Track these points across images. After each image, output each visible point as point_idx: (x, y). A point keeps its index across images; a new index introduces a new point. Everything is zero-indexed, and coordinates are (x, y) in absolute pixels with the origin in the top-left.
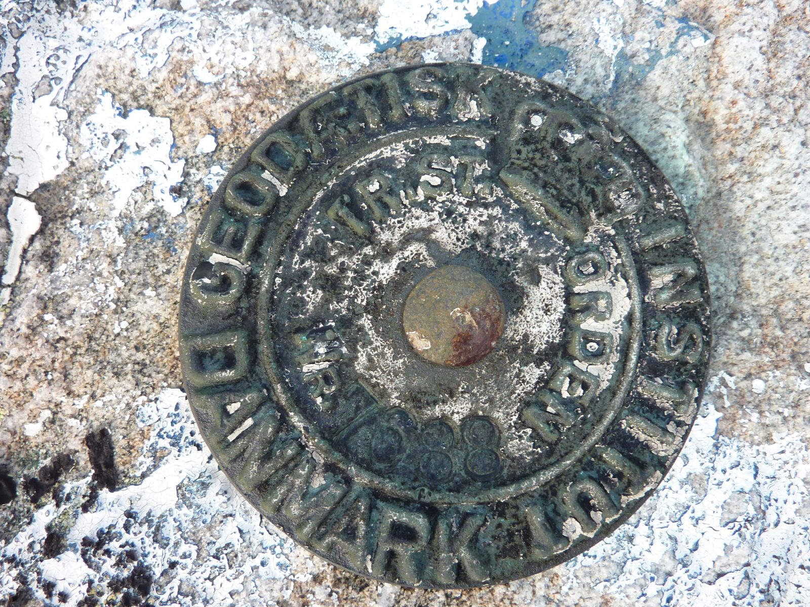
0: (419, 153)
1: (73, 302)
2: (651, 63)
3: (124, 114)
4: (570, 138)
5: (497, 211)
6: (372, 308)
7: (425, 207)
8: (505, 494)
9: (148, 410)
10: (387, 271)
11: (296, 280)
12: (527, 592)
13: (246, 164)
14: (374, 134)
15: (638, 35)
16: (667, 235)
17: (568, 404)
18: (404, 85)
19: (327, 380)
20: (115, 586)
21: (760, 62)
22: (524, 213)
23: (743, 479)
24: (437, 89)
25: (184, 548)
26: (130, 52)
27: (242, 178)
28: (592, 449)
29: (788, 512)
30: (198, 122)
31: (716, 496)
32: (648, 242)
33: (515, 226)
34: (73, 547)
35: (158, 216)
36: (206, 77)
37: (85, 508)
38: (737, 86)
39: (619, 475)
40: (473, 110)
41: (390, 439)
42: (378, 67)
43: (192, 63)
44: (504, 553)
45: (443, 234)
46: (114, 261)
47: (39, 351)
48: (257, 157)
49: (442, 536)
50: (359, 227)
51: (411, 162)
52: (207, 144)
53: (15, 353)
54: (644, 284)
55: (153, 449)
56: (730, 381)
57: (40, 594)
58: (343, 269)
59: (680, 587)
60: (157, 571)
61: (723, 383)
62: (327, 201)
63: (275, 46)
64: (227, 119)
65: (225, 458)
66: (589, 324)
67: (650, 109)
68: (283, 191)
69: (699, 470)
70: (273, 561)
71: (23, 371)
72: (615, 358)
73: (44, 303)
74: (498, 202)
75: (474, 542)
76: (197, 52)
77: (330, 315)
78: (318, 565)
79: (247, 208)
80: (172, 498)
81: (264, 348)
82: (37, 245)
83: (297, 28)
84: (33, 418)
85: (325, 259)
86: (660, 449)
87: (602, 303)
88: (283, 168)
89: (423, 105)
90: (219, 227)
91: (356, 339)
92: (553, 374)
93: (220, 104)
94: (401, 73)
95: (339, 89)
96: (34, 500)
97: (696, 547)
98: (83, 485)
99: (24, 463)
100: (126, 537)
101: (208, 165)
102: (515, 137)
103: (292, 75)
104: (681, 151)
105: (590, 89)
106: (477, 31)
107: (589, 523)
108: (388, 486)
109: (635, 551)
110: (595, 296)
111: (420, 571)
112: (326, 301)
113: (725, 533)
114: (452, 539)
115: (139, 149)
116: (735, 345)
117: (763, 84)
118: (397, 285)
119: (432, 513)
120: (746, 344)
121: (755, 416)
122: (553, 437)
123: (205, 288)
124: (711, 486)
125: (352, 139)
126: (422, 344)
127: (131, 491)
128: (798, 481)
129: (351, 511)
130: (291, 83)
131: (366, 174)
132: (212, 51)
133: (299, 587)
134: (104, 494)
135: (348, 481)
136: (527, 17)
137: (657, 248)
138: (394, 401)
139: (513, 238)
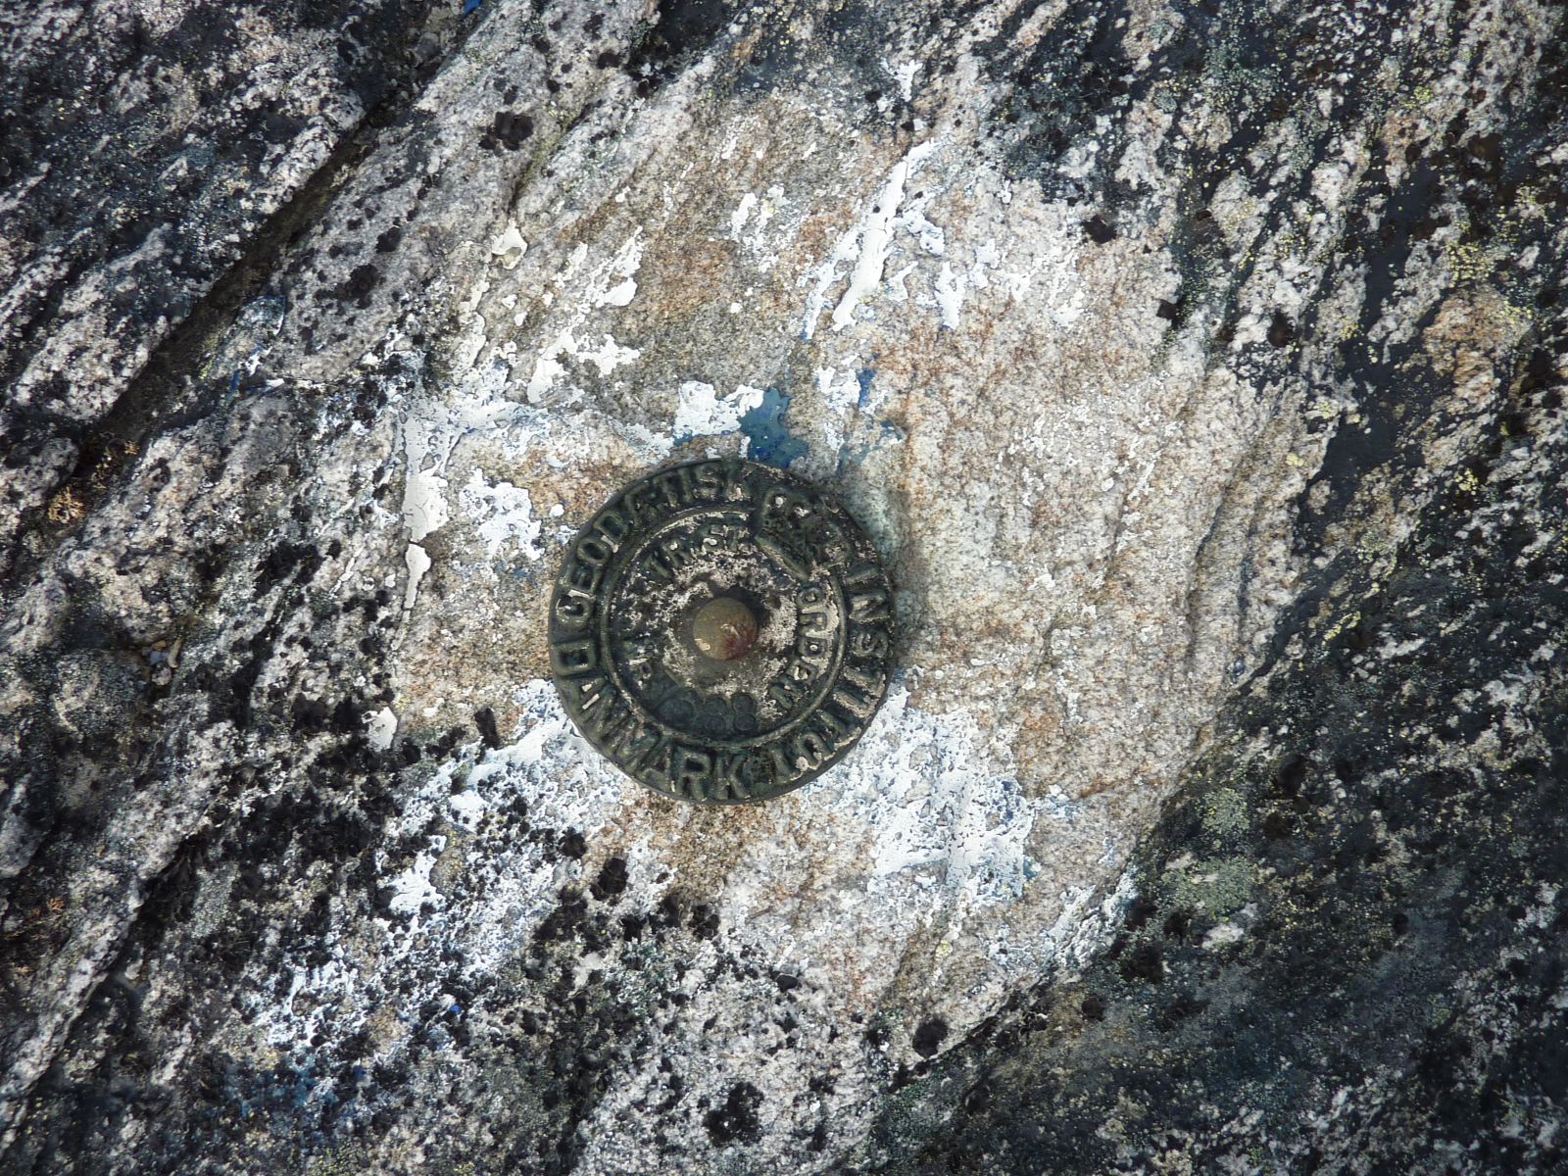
0: (705, 524)
1: (463, 621)
2: (864, 454)
3: (493, 485)
4: (803, 512)
5: (753, 561)
6: (673, 624)
7: (706, 558)
8: (758, 742)
9: (523, 694)
10: (682, 600)
11: (625, 606)
12: (777, 811)
13: (589, 531)
14: (674, 511)
15: (856, 433)
16: (864, 576)
17: (799, 684)
18: (693, 476)
19: (645, 670)
20: (502, 811)
21: (937, 453)
22: (770, 563)
23: (925, 736)
24: (715, 480)
25: (549, 784)
26: (498, 443)
27: (589, 541)
28: (814, 713)
29: (960, 761)
30: (550, 495)
31: (905, 749)
32: (851, 581)
33: (765, 571)
34: (472, 787)
35: (522, 559)
36: (557, 464)
37: (478, 762)
38: (923, 469)
39: (832, 730)
40: (739, 494)
41: (686, 708)
42: (676, 458)
43: (544, 452)
44: (759, 779)
45: (717, 577)
46: (491, 592)
47: (438, 656)
48: (597, 526)
49: (719, 768)
50: (665, 573)
51: (698, 529)
52: (558, 510)
53: (420, 657)
54: (848, 607)
55: (526, 720)
56: (921, 671)
57: (450, 819)
58: (655, 599)
59: (882, 809)
60: (531, 801)
61: (916, 673)
62: (643, 556)
63: (604, 443)
64: (572, 494)
65: (581, 720)
66: (812, 633)
67: (863, 486)
68: (616, 549)
69: (893, 730)
70: (609, 791)
71: (423, 671)
72: (829, 654)
73: (440, 621)
74: (754, 555)
75: (739, 773)
76: (548, 444)
77: (646, 629)
78: (641, 792)
79: (593, 561)
80: (540, 753)
81: (605, 650)
82: (429, 579)
83: (618, 425)
84: (431, 704)
85: (645, 593)
86: (860, 712)
87: (820, 619)
88: (615, 533)
89: (705, 492)
90: (574, 573)
91: (664, 643)
92: (788, 665)
93: (566, 484)
94: (691, 466)
95: (650, 478)
96: (438, 759)
97: (893, 782)
98: (475, 747)
99: (423, 737)
100: (509, 779)
101: (558, 525)
102: (765, 513)
103: (617, 462)
104: (881, 516)
105: (821, 473)
106: (744, 430)
107: (813, 760)
108: (685, 737)
109: (851, 784)
110: (815, 615)
111: (705, 791)
112: (644, 620)
113: (914, 775)
114: (726, 769)
115: (506, 512)
116: (922, 647)
117: (940, 468)
118: (689, 609)
119: (712, 754)
120: (930, 646)
121: (934, 695)
122: (788, 706)
123: (567, 612)
124: (902, 741)
125: (659, 514)
126: (705, 647)
127: (510, 749)
128: (967, 740)
129: (661, 752)
130: (615, 468)
131: (669, 538)
132: (558, 445)
133: (626, 809)
134: (491, 752)
135: (659, 734)
136: (781, 418)
137: (858, 584)
138: (689, 683)
139: (763, 579)
